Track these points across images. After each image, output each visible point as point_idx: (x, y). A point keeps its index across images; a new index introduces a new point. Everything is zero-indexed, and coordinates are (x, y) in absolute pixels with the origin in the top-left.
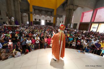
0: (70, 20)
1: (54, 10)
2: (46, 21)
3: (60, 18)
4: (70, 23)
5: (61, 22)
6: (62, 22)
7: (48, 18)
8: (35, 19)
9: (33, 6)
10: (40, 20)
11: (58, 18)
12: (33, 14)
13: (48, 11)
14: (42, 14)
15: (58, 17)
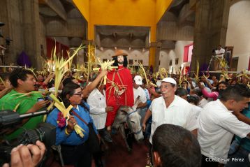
2: (131, 62)
3: (168, 53)
11: (162, 53)
15: (163, 49)
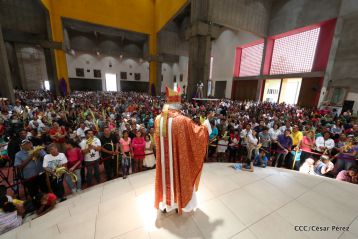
0: (202, 69)
1: (147, 37)
2: (123, 75)
3: (171, 66)
4: (205, 79)
5: (178, 79)
6: (181, 80)
7: (131, 67)
8: (80, 72)
9: (64, 20)
10: (97, 73)
11: (165, 66)
12: (68, 51)
13: (127, 42)
14: (105, 53)
15: (166, 61)
